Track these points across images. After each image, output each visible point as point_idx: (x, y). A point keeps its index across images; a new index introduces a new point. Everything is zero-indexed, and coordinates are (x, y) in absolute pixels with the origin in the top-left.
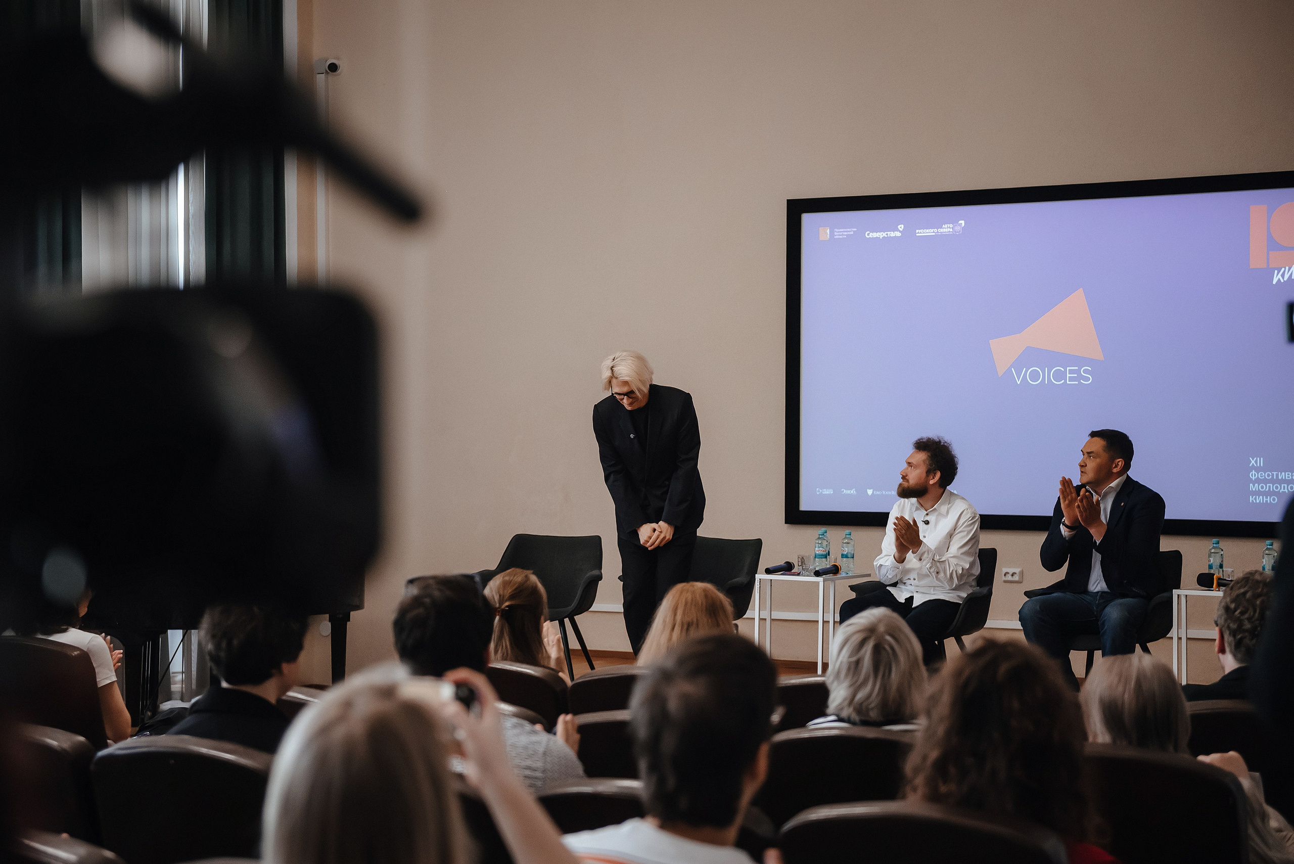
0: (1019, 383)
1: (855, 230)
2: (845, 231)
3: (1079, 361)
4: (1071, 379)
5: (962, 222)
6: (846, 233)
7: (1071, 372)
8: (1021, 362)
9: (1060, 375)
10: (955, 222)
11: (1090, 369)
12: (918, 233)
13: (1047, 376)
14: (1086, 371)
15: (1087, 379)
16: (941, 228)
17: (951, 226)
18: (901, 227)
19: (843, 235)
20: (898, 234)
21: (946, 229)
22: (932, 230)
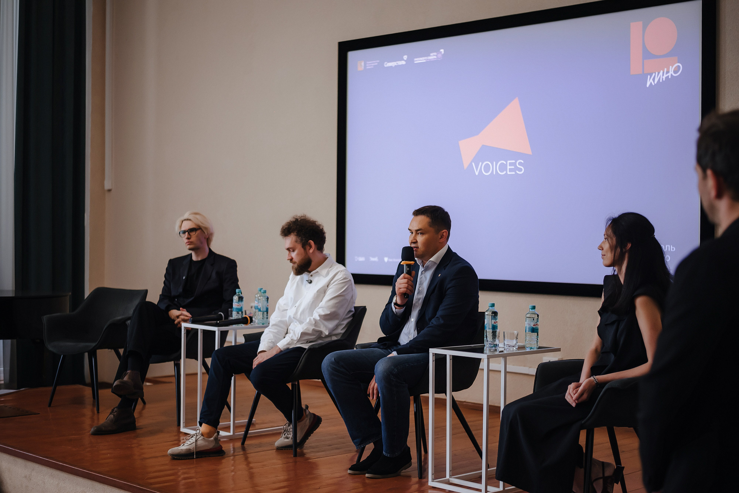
0: (477, 174)
1: (378, 61)
2: (372, 63)
3: (516, 155)
4: (511, 170)
5: (442, 51)
6: (373, 65)
7: (511, 164)
8: (478, 158)
9: (503, 167)
10: (438, 51)
11: (523, 162)
12: (416, 61)
13: (495, 168)
14: (520, 164)
15: (520, 170)
16: (430, 56)
17: (435, 54)
18: (405, 57)
19: (371, 66)
20: (403, 63)
21: (433, 56)
22: (424, 58)
